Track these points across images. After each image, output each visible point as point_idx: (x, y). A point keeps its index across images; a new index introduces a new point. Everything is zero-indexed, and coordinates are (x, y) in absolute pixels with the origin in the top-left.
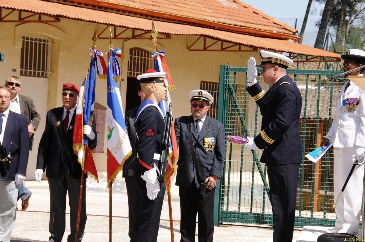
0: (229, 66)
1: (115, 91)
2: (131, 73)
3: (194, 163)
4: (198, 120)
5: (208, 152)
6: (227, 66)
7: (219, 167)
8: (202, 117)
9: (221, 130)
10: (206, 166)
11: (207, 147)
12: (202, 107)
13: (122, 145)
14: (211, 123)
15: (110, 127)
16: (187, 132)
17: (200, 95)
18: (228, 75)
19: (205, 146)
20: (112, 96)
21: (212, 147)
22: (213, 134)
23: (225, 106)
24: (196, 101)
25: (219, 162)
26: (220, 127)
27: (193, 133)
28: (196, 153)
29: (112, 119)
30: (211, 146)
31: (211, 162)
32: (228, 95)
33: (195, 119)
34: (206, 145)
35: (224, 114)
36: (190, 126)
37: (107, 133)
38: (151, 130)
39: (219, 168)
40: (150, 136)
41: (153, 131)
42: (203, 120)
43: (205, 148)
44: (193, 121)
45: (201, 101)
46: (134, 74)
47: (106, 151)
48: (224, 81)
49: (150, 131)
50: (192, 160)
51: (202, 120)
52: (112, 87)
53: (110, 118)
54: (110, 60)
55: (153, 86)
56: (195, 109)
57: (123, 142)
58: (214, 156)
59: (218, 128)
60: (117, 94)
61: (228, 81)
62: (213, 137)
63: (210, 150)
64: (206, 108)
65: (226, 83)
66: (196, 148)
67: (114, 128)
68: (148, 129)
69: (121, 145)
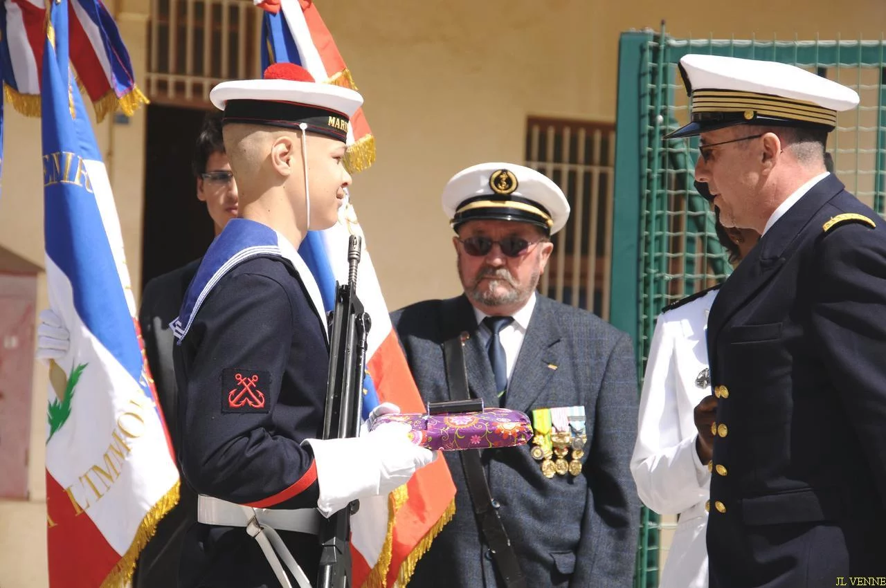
0: (665, 34)
1: (82, 177)
2: (162, 85)
3: (483, 540)
4: (499, 318)
5: (553, 484)
6: (656, 38)
7: (616, 556)
8: (521, 300)
9: (616, 367)
10: (545, 552)
11: (549, 455)
12: (514, 249)
13: (127, 459)
14: (566, 332)
15: (60, 364)
16: (442, 383)
17: (502, 190)
18: (662, 86)
19: (536, 454)
20: (72, 206)
21: (574, 455)
22: (578, 389)
23: (648, 243)
24: (481, 225)
25: (614, 531)
26: (612, 352)
27: (475, 388)
28: (495, 487)
29: (69, 327)
30: (570, 450)
31: (573, 533)
32: (663, 186)
33: (481, 316)
34: (544, 447)
35: (647, 284)
36: (457, 352)
37: (44, 394)
38: (252, 382)
39: (610, 564)
40: (247, 410)
41: (263, 385)
42: (524, 316)
43: (540, 461)
44: (471, 327)
45: (509, 218)
46: (180, 87)
47: (39, 491)
48: (641, 117)
49: (247, 383)
50: (475, 528)
51: (516, 316)
52: (69, 156)
53: (59, 319)
54: (57, 15)
55: (289, 147)
56: (478, 262)
57: (129, 439)
58: (587, 502)
59: (599, 355)
60: (93, 195)
61: (664, 113)
62: (578, 404)
63: (562, 472)
64: (534, 254)
65: (653, 122)
66: (493, 462)
67: (82, 368)
68: (239, 376)
69: (123, 458)
